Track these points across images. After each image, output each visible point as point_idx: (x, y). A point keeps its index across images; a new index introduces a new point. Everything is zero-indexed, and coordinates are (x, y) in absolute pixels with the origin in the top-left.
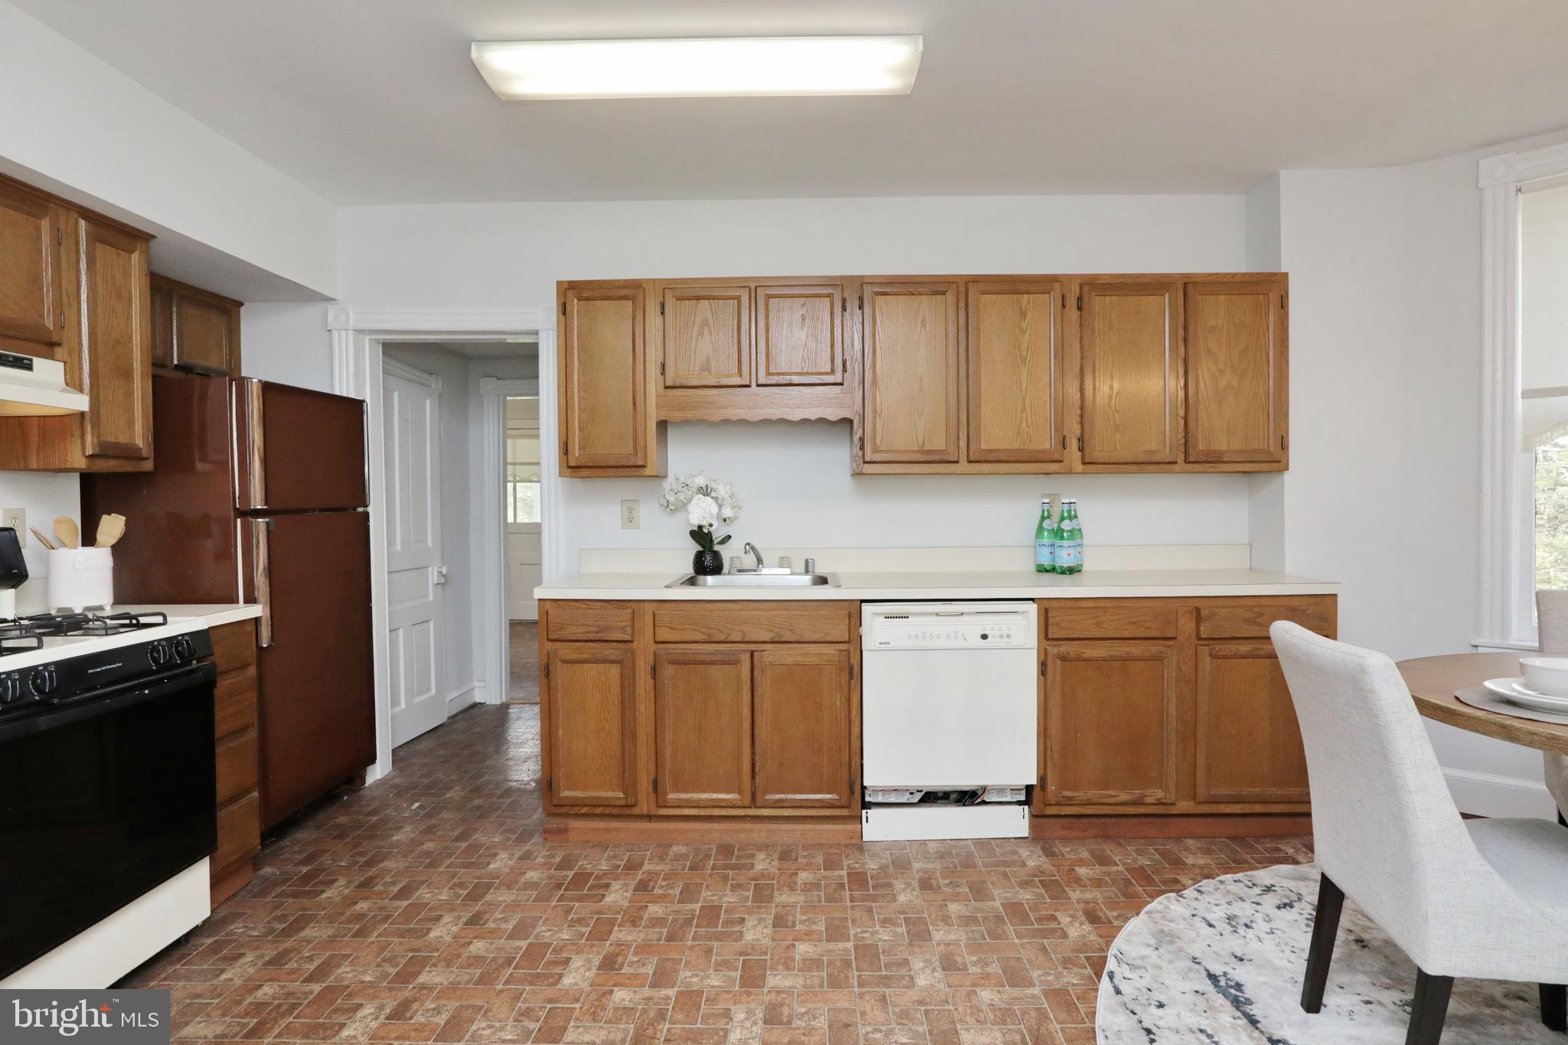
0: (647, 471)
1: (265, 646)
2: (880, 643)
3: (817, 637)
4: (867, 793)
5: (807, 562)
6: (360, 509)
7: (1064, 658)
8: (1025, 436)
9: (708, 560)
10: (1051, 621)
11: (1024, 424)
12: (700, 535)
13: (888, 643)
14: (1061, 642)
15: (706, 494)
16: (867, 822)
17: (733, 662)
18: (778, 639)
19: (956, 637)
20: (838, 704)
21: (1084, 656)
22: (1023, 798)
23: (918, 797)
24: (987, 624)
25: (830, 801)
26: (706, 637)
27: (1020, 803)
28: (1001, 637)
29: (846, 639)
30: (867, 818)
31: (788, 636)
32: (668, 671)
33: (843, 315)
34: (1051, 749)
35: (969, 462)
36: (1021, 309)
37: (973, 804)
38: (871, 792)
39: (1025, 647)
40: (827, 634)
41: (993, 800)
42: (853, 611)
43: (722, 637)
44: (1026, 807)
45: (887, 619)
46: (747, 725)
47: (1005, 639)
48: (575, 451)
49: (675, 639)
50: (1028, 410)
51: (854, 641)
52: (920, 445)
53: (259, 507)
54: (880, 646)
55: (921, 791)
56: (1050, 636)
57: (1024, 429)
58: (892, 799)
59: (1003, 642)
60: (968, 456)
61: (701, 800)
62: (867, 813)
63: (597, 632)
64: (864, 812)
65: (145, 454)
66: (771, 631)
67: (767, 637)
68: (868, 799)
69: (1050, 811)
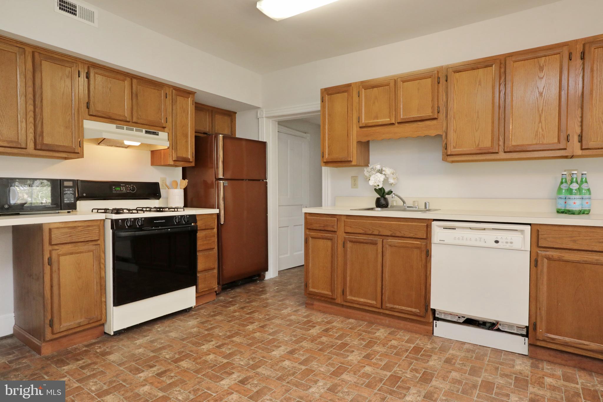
0: (353, 163)
1: (222, 223)
2: (440, 240)
3: (411, 235)
4: (436, 313)
5: (426, 204)
6: (265, 181)
7: (549, 259)
8: (541, 136)
9: (383, 201)
10: (540, 236)
11: (540, 130)
12: (381, 191)
13: (444, 241)
14: (548, 250)
15: (381, 173)
16: (436, 327)
17: (375, 243)
18: (394, 235)
19: (480, 241)
20: (420, 267)
21: (564, 258)
22: (524, 332)
23: (462, 320)
24: (498, 235)
25: (417, 313)
26: (364, 232)
27: (522, 335)
28: (507, 243)
29: (425, 237)
30: (436, 325)
31: (398, 234)
32: (349, 245)
33: (438, 86)
34: (540, 309)
35: (505, 152)
36: (540, 66)
37: (492, 330)
38: (438, 313)
39: (521, 249)
40: (416, 234)
41: (506, 330)
42: (427, 224)
43: (370, 232)
44: (527, 339)
45: (445, 229)
46: (379, 272)
47: (509, 244)
48: (327, 156)
49: (352, 232)
50: (543, 122)
51: (428, 238)
52: (477, 145)
53: (221, 177)
54: (440, 242)
55: (464, 317)
56: (540, 245)
57: (540, 132)
58: (449, 318)
59: (508, 246)
60: (504, 149)
61: (360, 301)
62: (436, 322)
63: (323, 227)
64: (435, 321)
65: (191, 160)
66: (391, 231)
67: (389, 233)
68: (437, 316)
69: (539, 343)
